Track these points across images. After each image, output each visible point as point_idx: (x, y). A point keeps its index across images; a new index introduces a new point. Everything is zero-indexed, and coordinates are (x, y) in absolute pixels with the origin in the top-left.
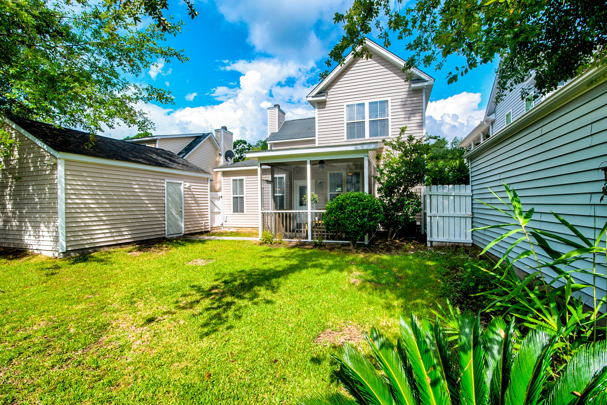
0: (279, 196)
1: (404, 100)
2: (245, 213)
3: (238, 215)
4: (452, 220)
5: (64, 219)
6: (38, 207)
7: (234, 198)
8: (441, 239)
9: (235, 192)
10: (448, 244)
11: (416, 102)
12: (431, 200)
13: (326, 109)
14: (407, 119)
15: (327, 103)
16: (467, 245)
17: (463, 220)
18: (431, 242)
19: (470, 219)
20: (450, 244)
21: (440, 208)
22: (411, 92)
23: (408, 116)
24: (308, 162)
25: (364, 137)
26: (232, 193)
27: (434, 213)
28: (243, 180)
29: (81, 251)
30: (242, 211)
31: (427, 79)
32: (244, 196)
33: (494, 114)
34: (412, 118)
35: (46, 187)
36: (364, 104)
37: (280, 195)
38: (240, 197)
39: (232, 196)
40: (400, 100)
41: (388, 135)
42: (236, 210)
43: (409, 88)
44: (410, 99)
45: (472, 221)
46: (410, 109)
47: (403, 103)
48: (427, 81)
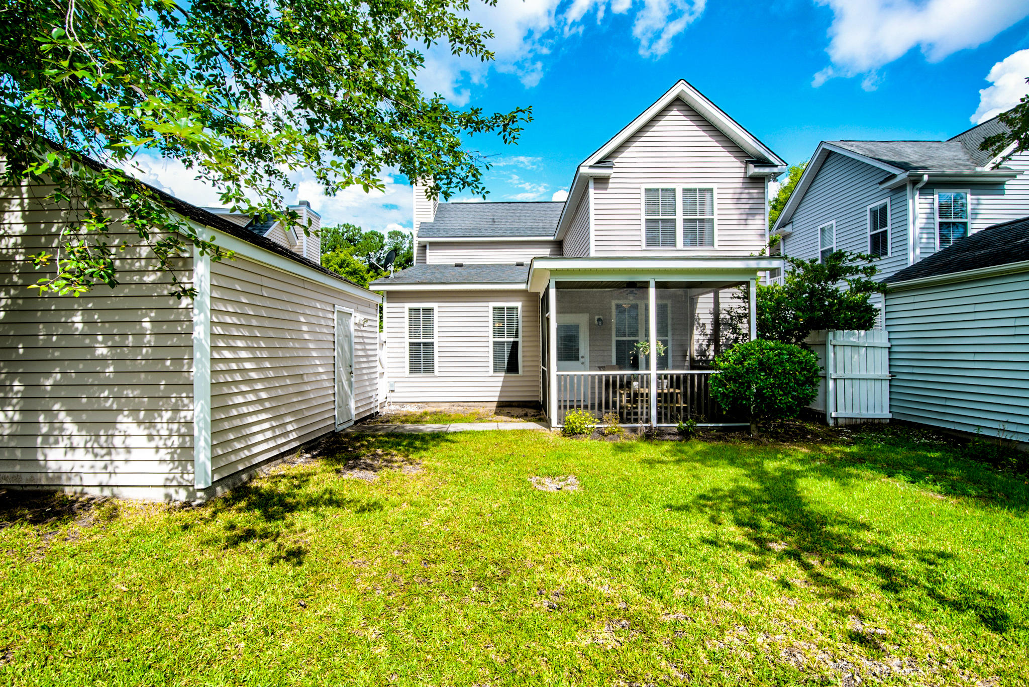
0: (508, 342)
1: (738, 191)
2: (436, 373)
3: (421, 379)
4: (863, 383)
5: (209, 399)
6: (111, 369)
7: (411, 344)
8: (849, 413)
9: (413, 333)
10: (858, 421)
11: (755, 196)
12: (835, 354)
13: (609, 191)
14: (743, 222)
15: (611, 181)
16: (883, 421)
17: (878, 383)
18: (836, 419)
19: (888, 382)
20: (862, 421)
21: (848, 367)
22: (746, 181)
23: (744, 217)
24: (652, 284)
25: (675, 246)
26: (407, 334)
27: (840, 373)
28: (431, 310)
29: (230, 482)
30: (429, 369)
31: (776, 163)
32: (436, 340)
33: (790, 226)
34: (749, 222)
35: (146, 315)
36: (674, 190)
37: (512, 340)
38: (425, 344)
39: (407, 341)
40: (731, 191)
41: (713, 245)
42: (414, 368)
43: (745, 173)
44: (747, 191)
45: (890, 385)
46: (747, 206)
47: (737, 196)
48: (776, 166)
